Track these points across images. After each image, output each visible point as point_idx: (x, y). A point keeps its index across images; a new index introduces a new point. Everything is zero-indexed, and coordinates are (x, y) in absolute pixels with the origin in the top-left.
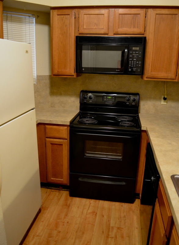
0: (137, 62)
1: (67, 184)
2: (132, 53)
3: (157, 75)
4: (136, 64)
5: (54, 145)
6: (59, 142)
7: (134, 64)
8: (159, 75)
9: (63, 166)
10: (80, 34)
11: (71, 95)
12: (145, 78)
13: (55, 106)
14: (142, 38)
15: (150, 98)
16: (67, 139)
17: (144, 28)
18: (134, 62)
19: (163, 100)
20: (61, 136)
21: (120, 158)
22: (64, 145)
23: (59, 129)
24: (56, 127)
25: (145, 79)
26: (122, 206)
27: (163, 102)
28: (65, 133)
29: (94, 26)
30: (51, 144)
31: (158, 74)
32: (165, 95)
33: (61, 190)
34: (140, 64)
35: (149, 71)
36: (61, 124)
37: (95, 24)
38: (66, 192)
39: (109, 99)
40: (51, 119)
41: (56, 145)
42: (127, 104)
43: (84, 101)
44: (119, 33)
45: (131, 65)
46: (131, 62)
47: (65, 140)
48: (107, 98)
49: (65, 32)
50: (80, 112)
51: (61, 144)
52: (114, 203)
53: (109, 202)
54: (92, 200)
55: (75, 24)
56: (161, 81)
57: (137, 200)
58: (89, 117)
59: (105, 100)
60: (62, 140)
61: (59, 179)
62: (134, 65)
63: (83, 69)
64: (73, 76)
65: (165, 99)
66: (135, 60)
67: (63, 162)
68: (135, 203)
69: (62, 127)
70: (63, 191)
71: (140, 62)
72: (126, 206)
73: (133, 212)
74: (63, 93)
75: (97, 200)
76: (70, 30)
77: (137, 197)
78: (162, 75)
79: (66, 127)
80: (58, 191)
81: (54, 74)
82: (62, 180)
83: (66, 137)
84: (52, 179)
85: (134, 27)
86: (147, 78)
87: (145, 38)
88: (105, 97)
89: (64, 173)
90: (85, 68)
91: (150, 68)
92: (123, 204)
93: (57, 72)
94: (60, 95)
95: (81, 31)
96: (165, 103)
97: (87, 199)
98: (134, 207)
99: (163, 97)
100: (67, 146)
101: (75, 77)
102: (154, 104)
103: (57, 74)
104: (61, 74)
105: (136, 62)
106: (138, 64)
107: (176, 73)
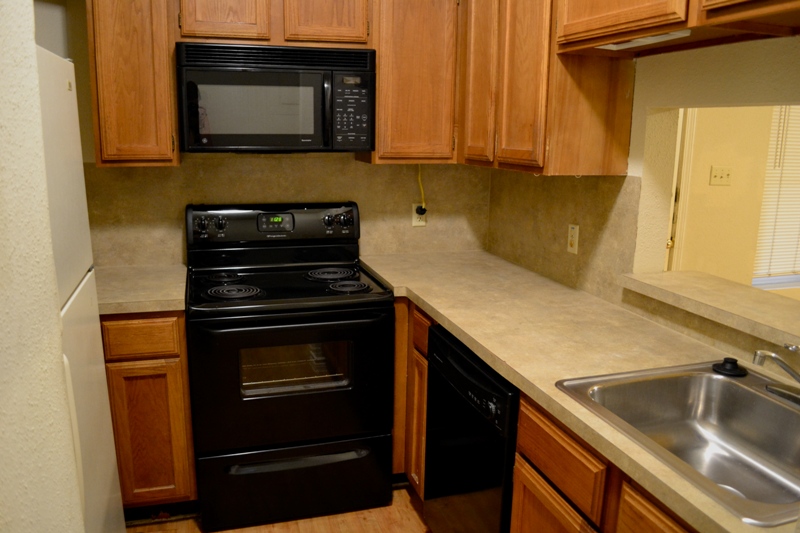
0: (358, 117)
1: (189, 497)
2: (343, 94)
3: (407, 151)
4: (356, 121)
5: (134, 382)
6: (154, 368)
7: (348, 122)
8: (412, 150)
9: (170, 442)
10: (183, 36)
11: (150, 222)
12: (377, 158)
13: (100, 261)
14: (366, 53)
15: (382, 213)
16: (177, 356)
17: (366, 26)
18: (348, 118)
19: (415, 216)
20: (160, 348)
21: (344, 383)
22: (170, 378)
23: (151, 327)
24: (141, 321)
25: (378, 161)
26: (365, 519)
27: (416, 221)
28: (171, 336)
29: (229, 14)
30: (127, 379)
31: (409, 147)
32: (421, 202)
33: (166, 522)
34: (364, 122)
35: (388, 139)
36: (158, 310)
37: (231, 9)
38: (186, 522)
39: (276, 223)
40: (120, 301)
41: (142, 381)
42: (329, 234)
43: (202, 236)
44: (301, 38)
45: (342, 127)
46: (342, 118)
47: (172, 360)
48: (268, 222)
49: (135, 30)
50: (189, 270)
51: (159, 372)
52: (340, 518)
53: (326, 517)
54: (276, 525)
55: (168, 6)
56: (407, 165)
57: (396, 493)
58: (226, 280)
59: (264, 226)
60: (163, 361)
61: (163, 485)
62: (348, 126)
63: (205, 141)
64: (170, 161)
65: (421, 211)
66: (351, 112)
67: (170, 430)
68: (394, 503)
69: (159, 321)
70: (175, 524)
71: (365, 118)
72: (374, 515)
73: (401, 526)
74: (123, 217)
75: (290, 523)
76: (152, 23)
77: (394, 485)
78: (419, 148)
79: (175, 319)
80: (155, 527)
81: (105, 157)
82: (172, 487)
83: (177, 351)
84: (136, 491)
85: (340, 23)
86: (381, 158)
87: (373, 53)
88: (264, 220)
89: (176, 464)
90: (208, 136)
91: (389, 133)
92: (366, 513)
93: (115, 152)
94: (113, 224)
95: (186, 29)
96: (423, 223)
97: (258, 527)
98: (398, 514)
99: (414, 207)
100: (179, 376)
101: (175, 163)
102: (394, 228)
103: (116, 158)
104: (128, 158)
105: (354, 118)
106: (361, 121)
107: (451, 143)
